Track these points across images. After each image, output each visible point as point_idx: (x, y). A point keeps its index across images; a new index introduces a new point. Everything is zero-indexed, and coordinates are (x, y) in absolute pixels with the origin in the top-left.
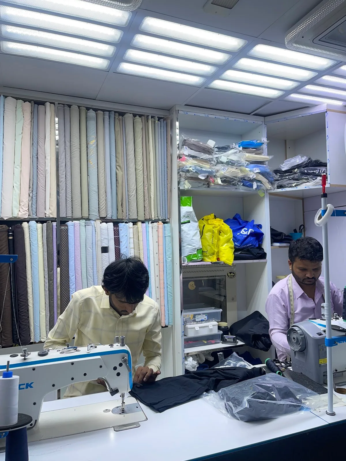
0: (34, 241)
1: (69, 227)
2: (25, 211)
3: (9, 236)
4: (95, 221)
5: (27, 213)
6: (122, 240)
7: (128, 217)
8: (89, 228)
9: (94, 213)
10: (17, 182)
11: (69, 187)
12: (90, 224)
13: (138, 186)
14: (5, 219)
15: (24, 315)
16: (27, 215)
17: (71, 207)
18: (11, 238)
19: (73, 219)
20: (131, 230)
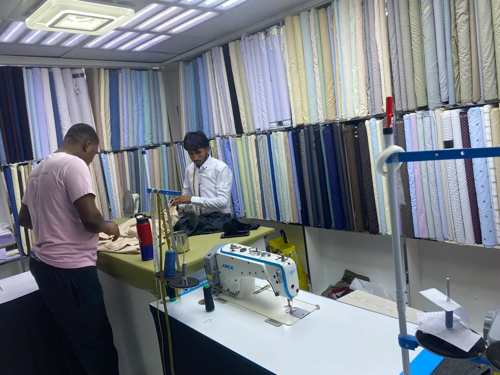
0: (373, 139)
1: (404, 121)
2: (363, 110)
3: (354, 134)
4: (434, 110)
5: (366, 112)
6: (472, 131)
7: (483, 98)
8: (427, 119)
9: (433, 101)
10: (355, 82)
11: (402, 76)
12: (427, 115)
13: (496, 50)
14: (349, 120)
15: (370, 208)
16: (365, 113)
17: (405, 98)
18: (356, 136)
19: (408, 112)
20: (486, 116)
